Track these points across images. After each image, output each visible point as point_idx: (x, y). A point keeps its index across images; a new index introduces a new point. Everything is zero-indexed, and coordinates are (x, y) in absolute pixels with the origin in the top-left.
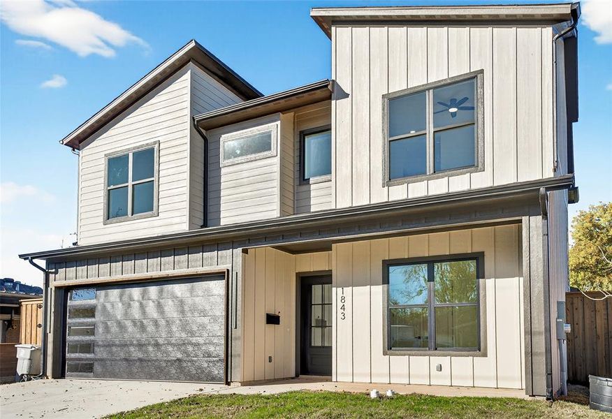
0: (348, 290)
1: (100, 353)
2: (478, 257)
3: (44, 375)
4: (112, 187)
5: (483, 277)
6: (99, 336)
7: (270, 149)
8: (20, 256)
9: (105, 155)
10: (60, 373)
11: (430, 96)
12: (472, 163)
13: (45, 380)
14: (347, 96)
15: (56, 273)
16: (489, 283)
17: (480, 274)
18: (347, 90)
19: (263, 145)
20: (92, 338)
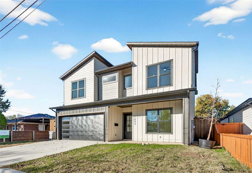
0: (136, 117)
1: (71, 133)
2: (171, 109)
3: (56, 139)
4: (73, 90)
5: (172, 114)
6: (71, 129)
7: (115, 80)
8: (49, 108)
9: (71, 82)
10: (60, 138)
11: (158, 66)
12: (170, 84)
13: (57, 140)
14: (136, 66)
15: (59, 113)
16: (174, 115)
17: (172, 113)
18: (136, 65)
19: (114, 79)
20: (69, 129)
